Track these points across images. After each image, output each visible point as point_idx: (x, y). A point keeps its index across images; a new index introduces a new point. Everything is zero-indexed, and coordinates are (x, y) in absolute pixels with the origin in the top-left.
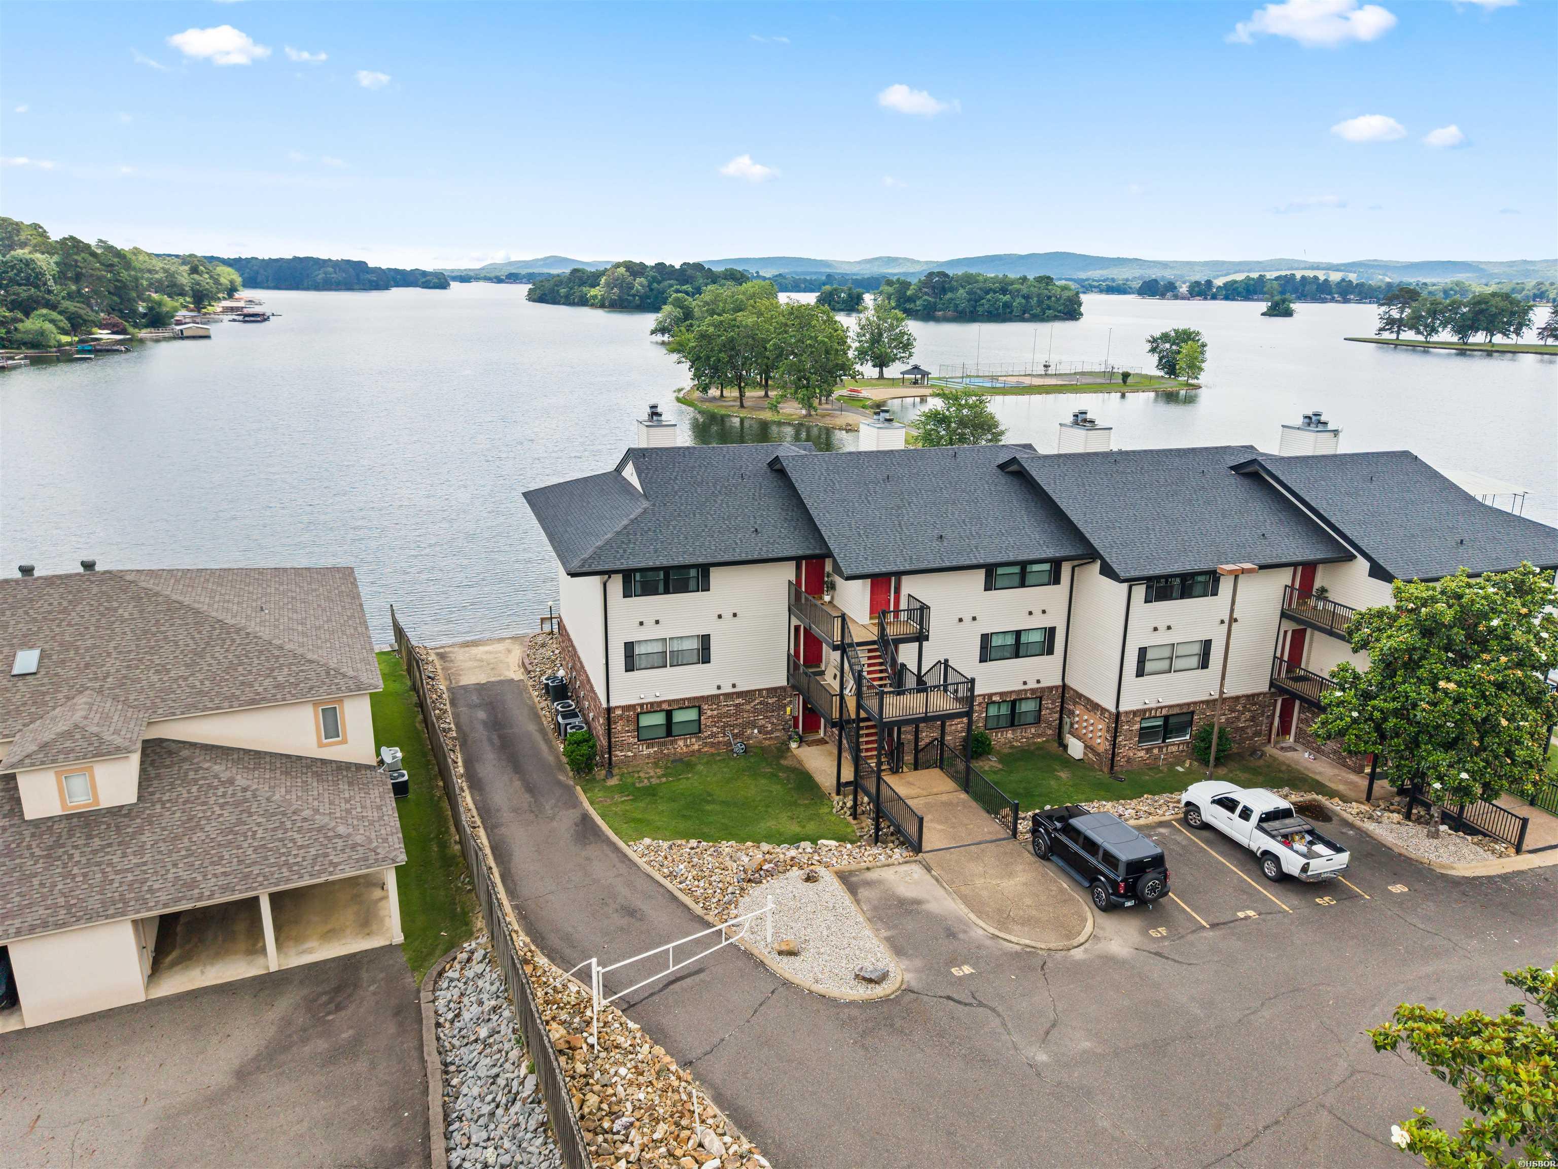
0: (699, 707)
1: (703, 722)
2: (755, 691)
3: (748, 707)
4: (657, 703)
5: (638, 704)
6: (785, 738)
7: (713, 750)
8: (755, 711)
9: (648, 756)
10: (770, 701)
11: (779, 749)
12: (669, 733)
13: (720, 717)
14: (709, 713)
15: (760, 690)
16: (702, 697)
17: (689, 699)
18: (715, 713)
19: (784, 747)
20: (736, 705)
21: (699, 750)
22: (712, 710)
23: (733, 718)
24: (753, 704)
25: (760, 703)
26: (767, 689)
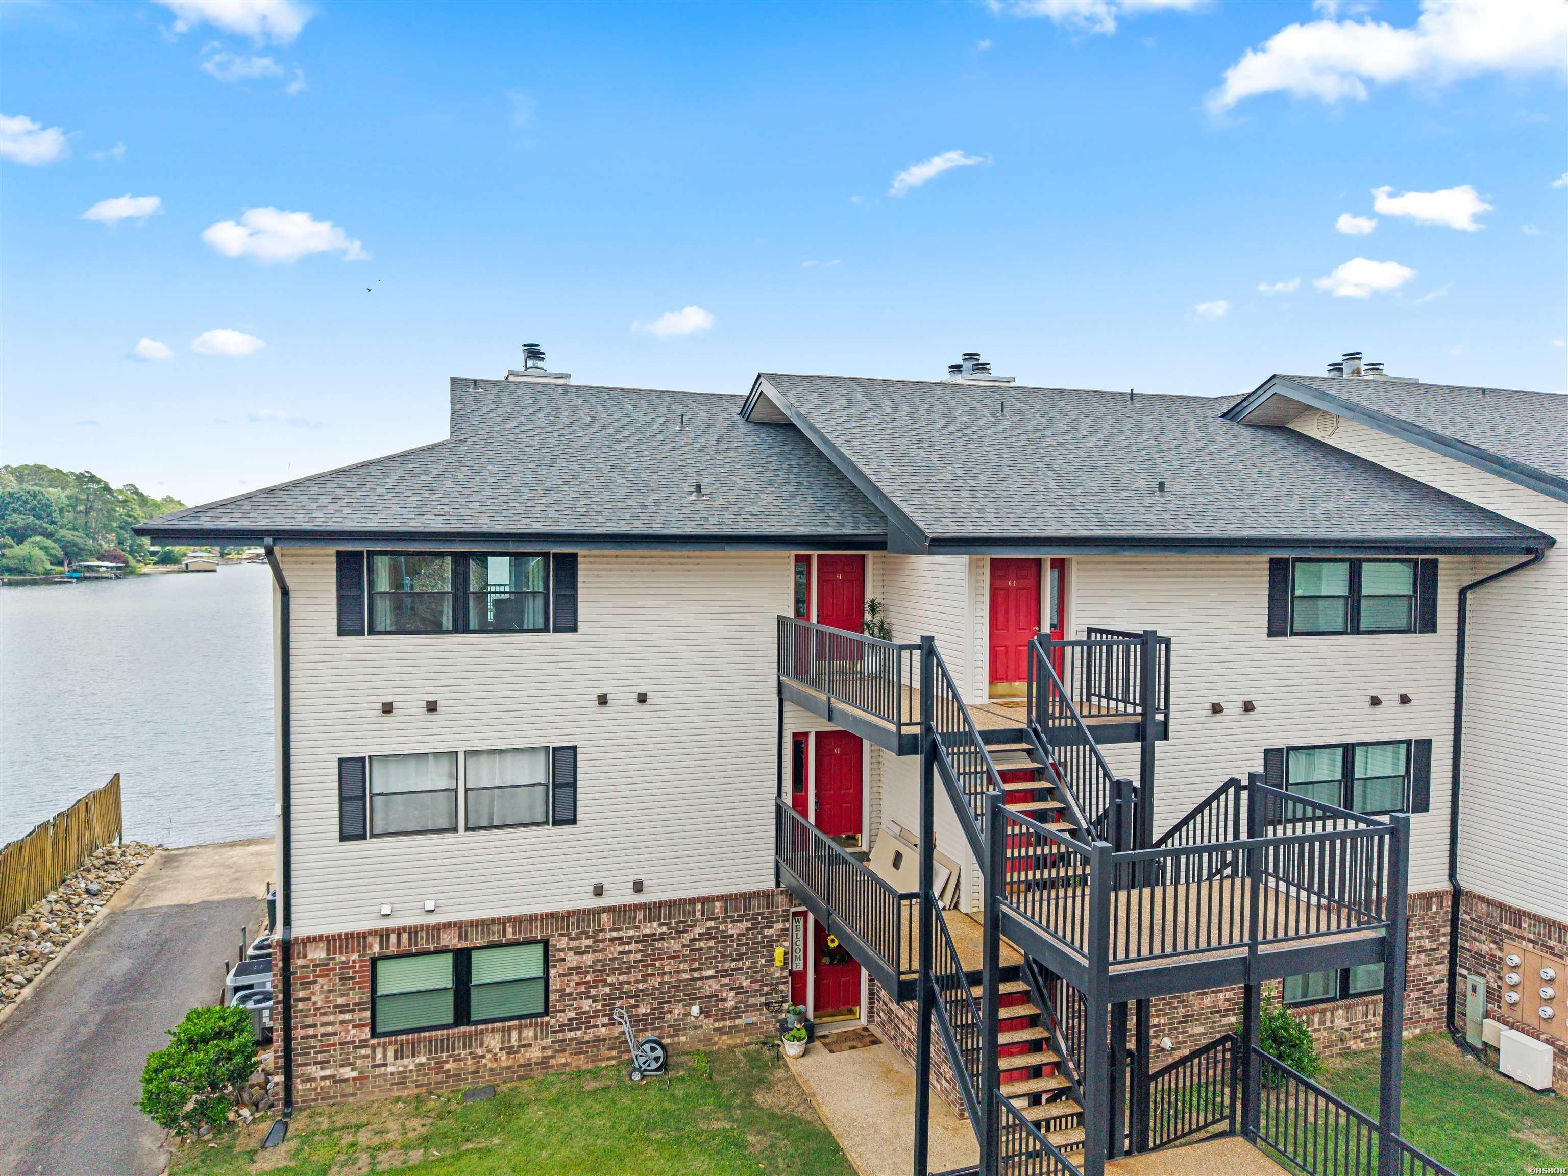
0: (546, 943)
1: (555, 984)
2: (693, 901)
3: (675, 946)
4: (427, 928)
5: (372, 933)
6: (772, 1028)
7: (581, 1062)
8: (693, 953)
9: (402, 1079)
10: (733, 929)
11: (753, 1060)
12: (462, 1014)
13: (601, 968)
14: (572, 960)
15: (705, 900)
16: (552, 915)
17: (516, 921)
18: (588, 959)
19: (767, 1054)
20: (644, 940)
21: (544, 1063)
22: (579, 953)
23: (635, 975)
24: (687, 937)
25: (707, 935)
26: (724, 898)
